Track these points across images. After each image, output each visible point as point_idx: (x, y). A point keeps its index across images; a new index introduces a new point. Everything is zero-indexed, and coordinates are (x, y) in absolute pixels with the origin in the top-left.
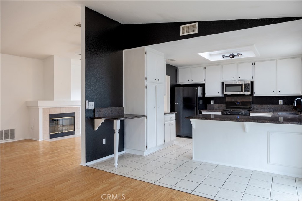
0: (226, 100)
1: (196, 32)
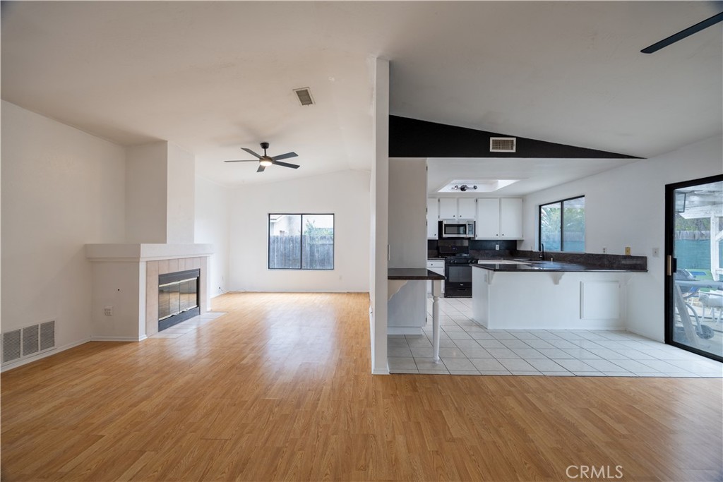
0: (438, 244)
1: (514, 151)
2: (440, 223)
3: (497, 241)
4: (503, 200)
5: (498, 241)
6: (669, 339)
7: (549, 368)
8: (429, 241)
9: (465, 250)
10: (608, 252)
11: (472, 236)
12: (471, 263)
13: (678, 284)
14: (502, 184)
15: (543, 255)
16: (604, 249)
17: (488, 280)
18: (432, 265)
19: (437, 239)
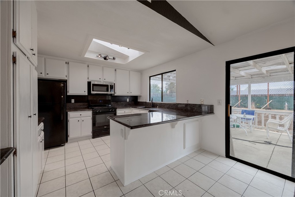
0: (89, 98)
2: (89, 83)
3: (127, 97)
4: (131, 73)
6: (228, 156)
11: (113, 93)
15: (153, 104)
16: (188, 101)
18: (81, 115)
19: (87, 95)
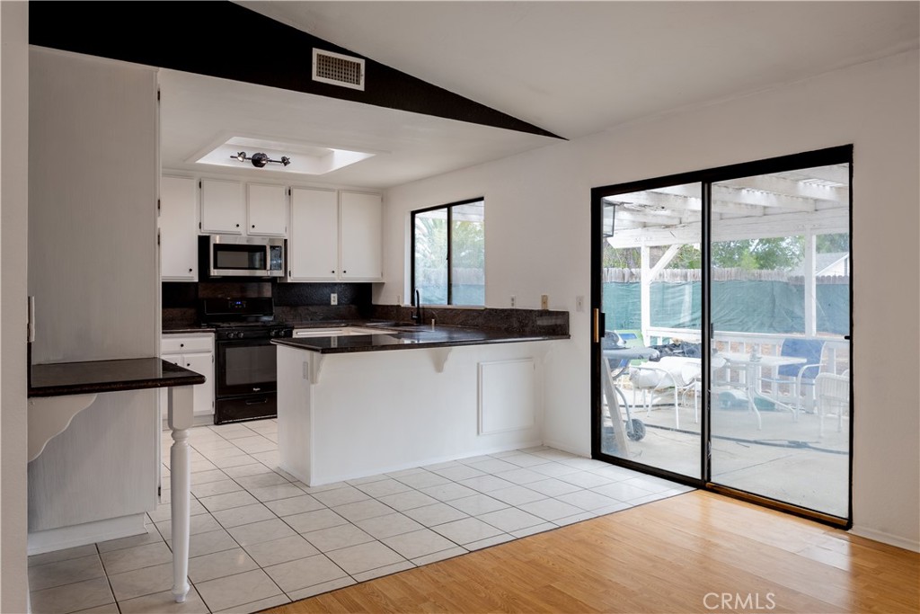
1: (361, 87)
2: (204, 241)
3: (332, 286)
4: (344, 196)
5: (335, 284)
6: (597, 454)
7: (428, 549)
8: (165, 285)
9: (263, 306)
10: (518, 306)
11: (279, 273)
12: (277, 336)
13: (607, 355)
14: (343, 158)
15: (418, 314)
16: (513, 300)
17: (310, 375)
18: (182, 345)
19: (197, 280)
